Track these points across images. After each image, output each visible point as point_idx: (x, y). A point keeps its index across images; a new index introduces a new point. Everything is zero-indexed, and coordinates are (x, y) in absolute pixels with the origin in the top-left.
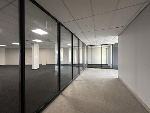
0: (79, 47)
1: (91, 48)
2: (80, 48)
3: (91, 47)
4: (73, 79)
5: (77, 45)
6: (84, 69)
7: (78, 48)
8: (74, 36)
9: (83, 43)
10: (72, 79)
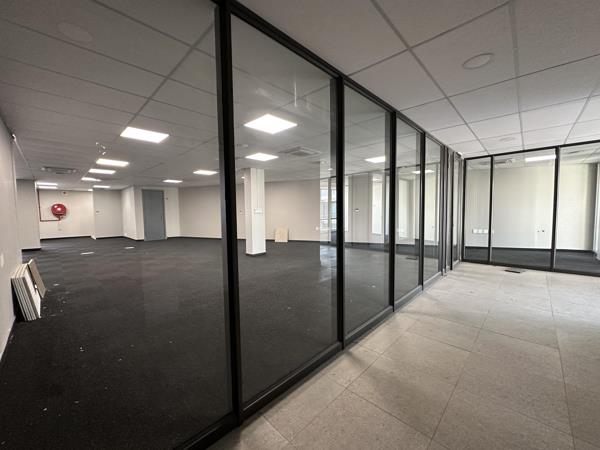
0: (422, 166)
1: (489, 167)
2: (426, 172)
3: (485, 163)
4: (396, 303)
5: (415, 160)
6: (448, 267)
7: (419, 172)
8: (398, 121)
9: (444, 150)
10: (392, 302)
